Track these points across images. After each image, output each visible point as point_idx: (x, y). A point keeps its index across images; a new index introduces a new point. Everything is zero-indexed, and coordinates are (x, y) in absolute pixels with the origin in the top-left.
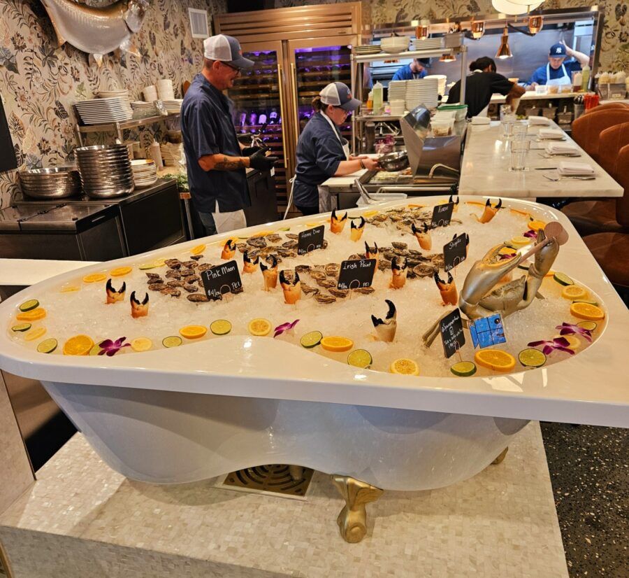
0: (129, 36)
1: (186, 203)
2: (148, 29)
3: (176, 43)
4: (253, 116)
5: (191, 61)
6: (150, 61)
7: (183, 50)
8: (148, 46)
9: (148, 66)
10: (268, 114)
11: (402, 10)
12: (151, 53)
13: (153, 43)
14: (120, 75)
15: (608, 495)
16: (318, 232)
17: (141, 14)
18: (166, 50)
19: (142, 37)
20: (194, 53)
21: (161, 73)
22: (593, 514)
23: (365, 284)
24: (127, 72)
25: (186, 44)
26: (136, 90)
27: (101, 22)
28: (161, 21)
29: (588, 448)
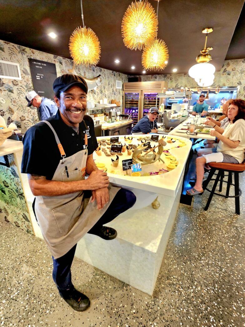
0: (97, 86)
1: (104, 131)
2: (103, 85)
3: (111, 89)
4: (131, 110)
5: (115, 94)
6: (103, 93)
7: (113, 91)
8: (103, 89)
9: (102, 95)
10: (135, 110)
11: (177, 84)
12: (103, 91)
13: (104, 89)
14: (94, 96)
15: (200, 228)
16: (117, 138)
17: (101, 81)
18: (108, 91)
19: (101, 87)
20: (116, 92)
21: (106, 97)
22: (193, 232)
23: (119, 152)
24: (96, 96)
25: (114, 90)
26: (97, 101)
27: (91, 83)
28: (107, 83)
29: (199, 214)
